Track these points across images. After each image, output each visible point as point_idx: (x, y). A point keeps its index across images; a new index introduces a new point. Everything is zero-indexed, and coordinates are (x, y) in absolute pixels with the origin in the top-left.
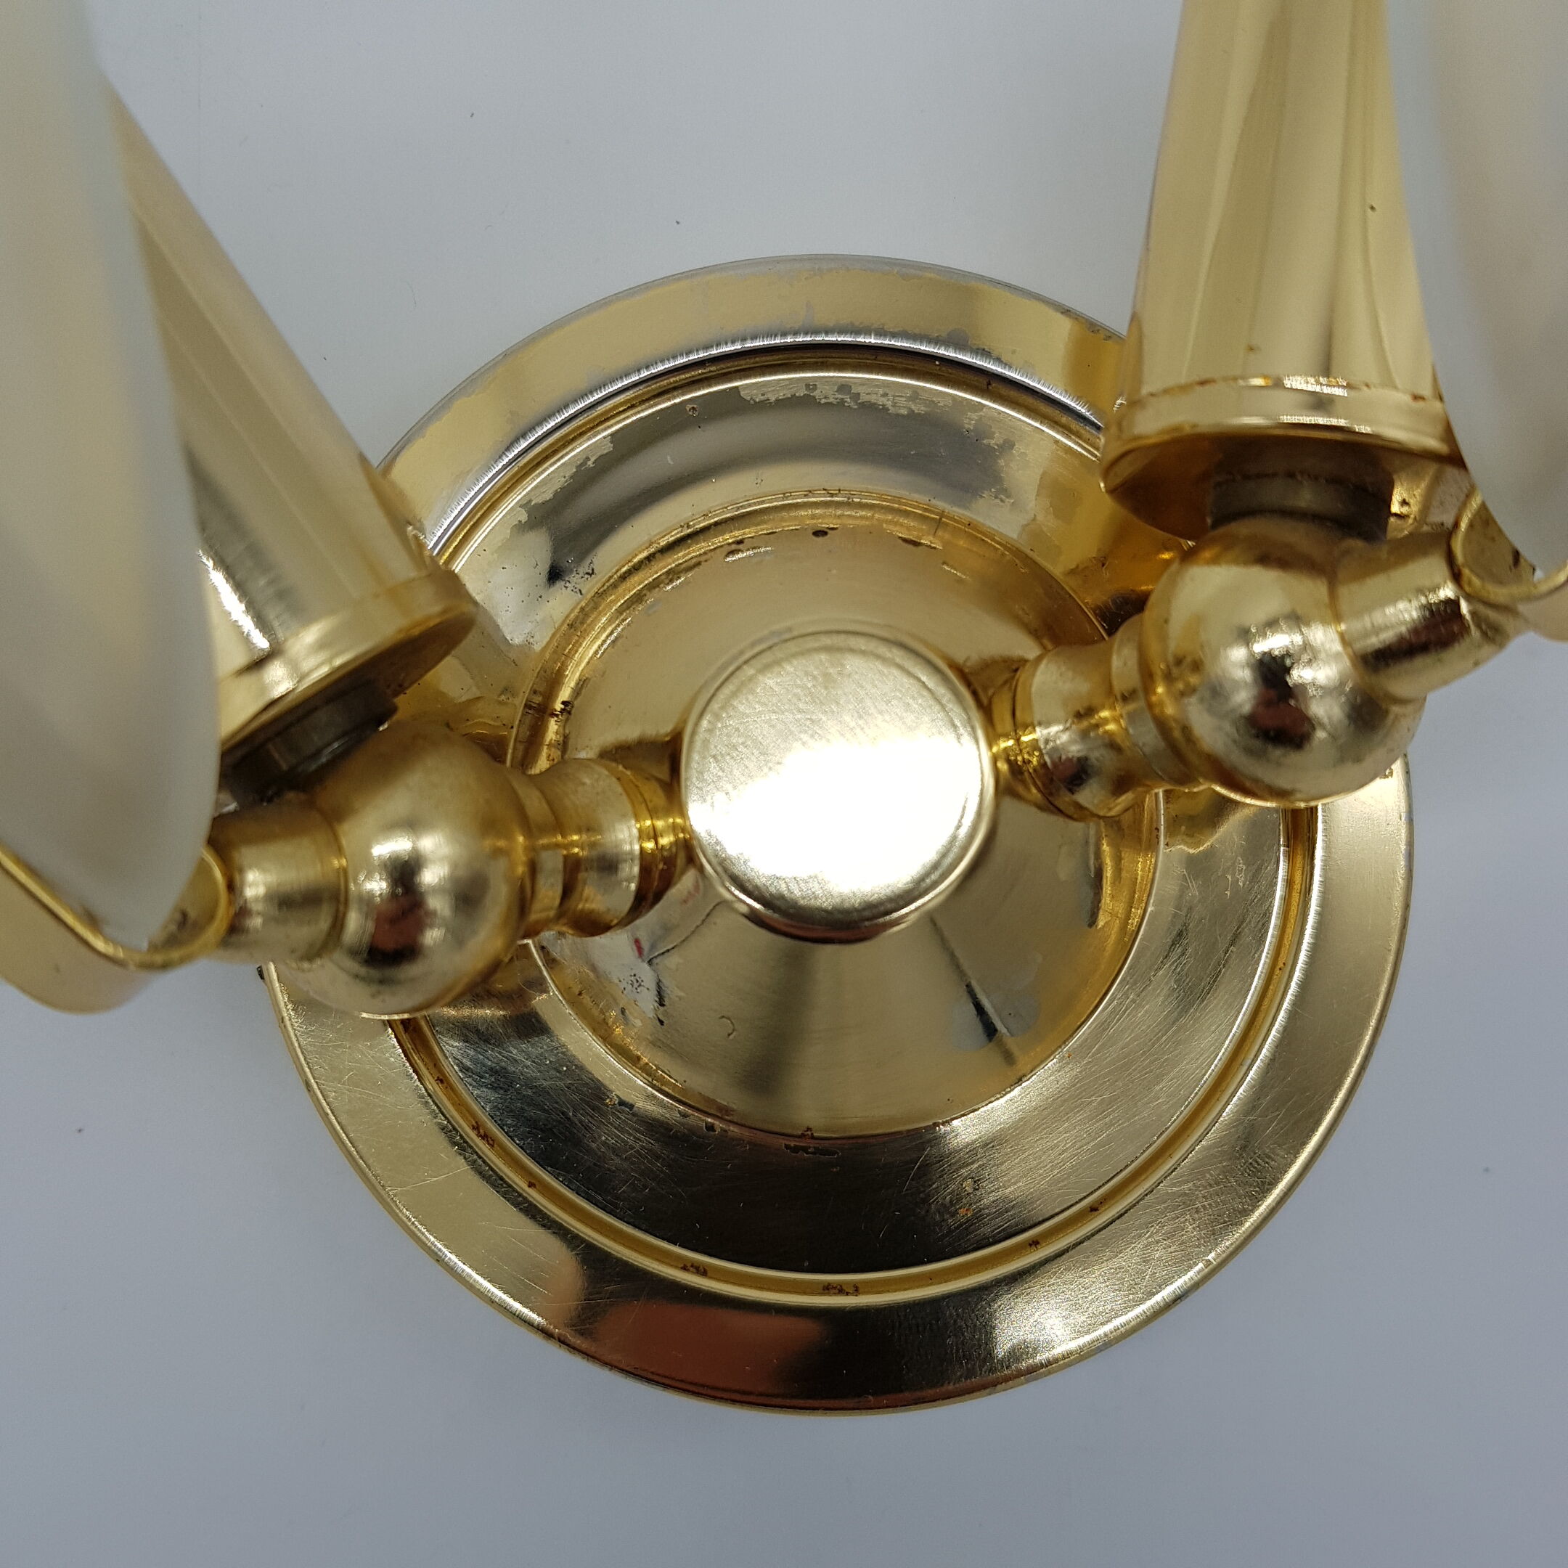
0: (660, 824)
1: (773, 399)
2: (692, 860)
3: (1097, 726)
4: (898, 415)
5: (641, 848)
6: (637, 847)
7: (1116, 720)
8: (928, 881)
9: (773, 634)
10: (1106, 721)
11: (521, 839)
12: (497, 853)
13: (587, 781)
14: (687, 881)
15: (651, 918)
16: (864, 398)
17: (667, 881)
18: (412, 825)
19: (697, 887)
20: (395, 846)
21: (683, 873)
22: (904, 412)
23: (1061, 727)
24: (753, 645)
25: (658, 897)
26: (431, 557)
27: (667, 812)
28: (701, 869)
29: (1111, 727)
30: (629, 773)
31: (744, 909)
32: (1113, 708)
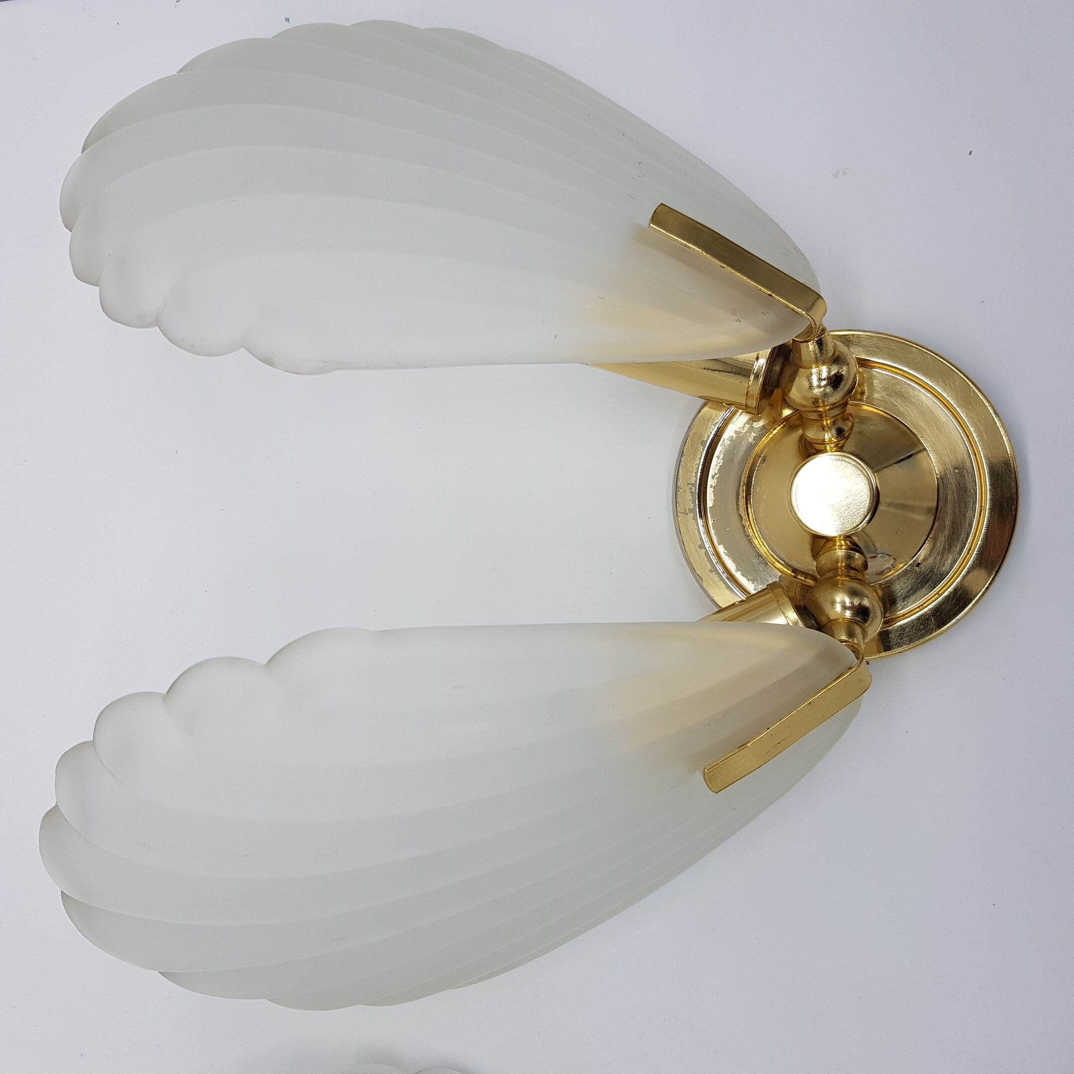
0: (838, 544)
1: (713, 498)
2: (849, 537)
3: (827, 425)
4: (723, 463)
5: (844, 549)
6: (844, 551)
7: (827, 420)
8: (865, 474)
9: (789, 507)
10: (827, 423)
11: (838, 578)
12: (842, 584)
13: (824, 562)
14: (855, 539)
15: (864, 550)
16: (716, 472)
17: (854, 544)
18: (833, 603)
19: (858, 536)
20: (838, 608)
21: (852, 539)
22: (722, 461)
23: (826, 434)
24: (791, 512)
25: (859, 547)
26: (746, 598)
27: (835, 541)
28: (852, 534)
29: (829, 422)
30: (822, 551)
31: (866, 524)
32: (823, 420)
